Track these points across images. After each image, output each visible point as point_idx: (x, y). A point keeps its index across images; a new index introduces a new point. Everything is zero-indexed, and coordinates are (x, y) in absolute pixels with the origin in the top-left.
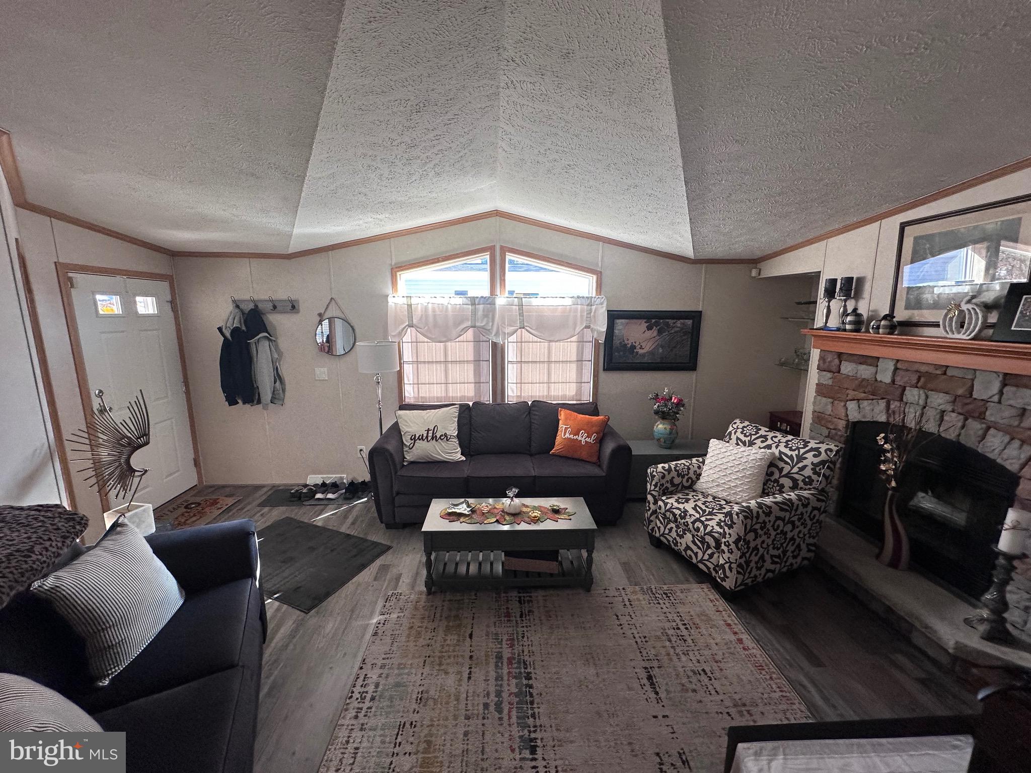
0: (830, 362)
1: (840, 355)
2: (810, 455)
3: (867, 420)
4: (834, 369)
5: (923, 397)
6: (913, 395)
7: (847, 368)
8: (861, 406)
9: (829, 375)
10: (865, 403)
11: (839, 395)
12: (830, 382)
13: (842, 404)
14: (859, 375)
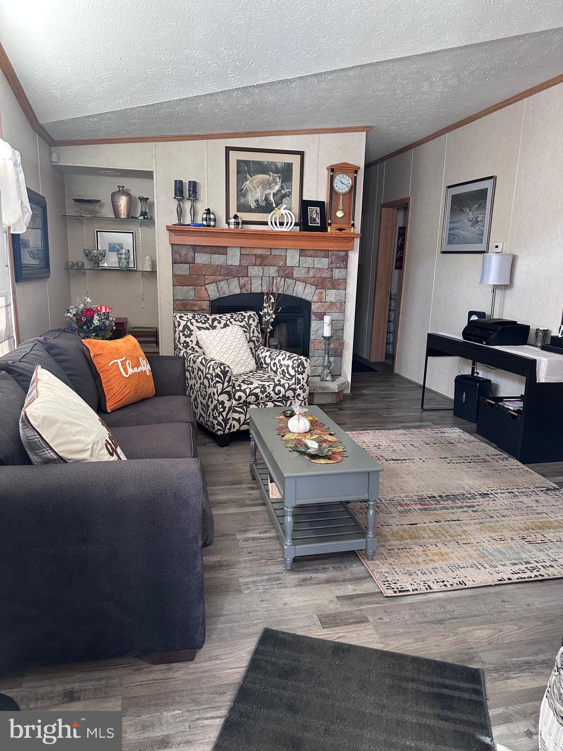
0: (186, 255)
1: (195, 248)
2: (251, 321)
3: (227, 295)
4: (190, 260)
5: (261, 270)
6: (254, 271)
7: (202, 259)
8: (219, 286)
9: (187, 266)
10: (223, 284)
11: (198, 282)
12: (187, 272)
13: (204, 287)
14: (213, 264)
